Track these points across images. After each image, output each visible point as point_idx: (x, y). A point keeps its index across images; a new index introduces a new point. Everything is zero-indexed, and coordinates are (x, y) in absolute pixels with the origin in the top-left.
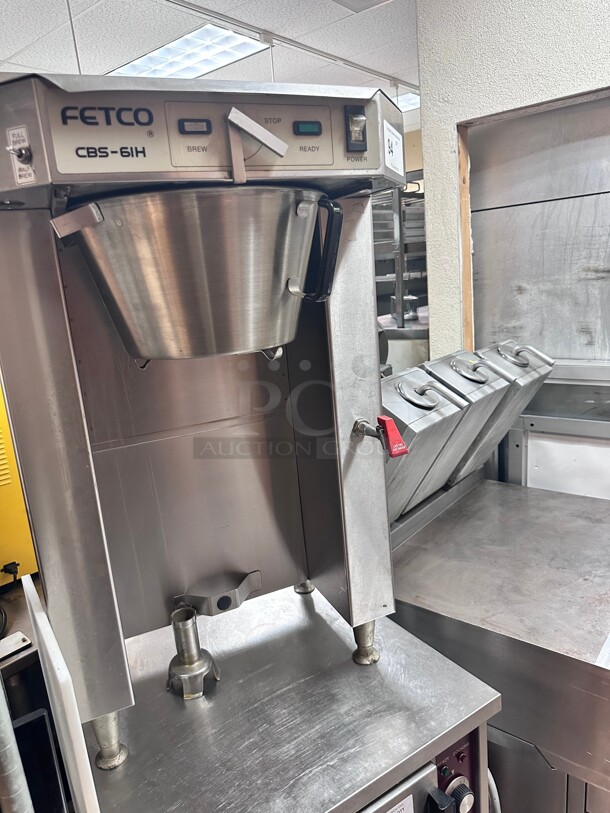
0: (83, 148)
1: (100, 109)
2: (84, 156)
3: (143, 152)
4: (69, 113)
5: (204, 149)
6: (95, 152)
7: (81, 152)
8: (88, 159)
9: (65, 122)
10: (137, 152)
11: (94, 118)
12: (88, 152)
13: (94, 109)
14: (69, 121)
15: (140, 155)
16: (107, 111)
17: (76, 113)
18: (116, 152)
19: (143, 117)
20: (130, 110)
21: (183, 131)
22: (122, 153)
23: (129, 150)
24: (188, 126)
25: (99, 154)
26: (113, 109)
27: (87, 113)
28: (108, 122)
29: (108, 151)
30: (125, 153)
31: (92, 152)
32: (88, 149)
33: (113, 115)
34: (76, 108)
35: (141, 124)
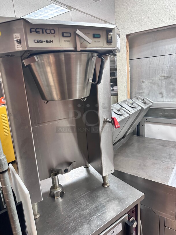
0: (36, 40)
1: (41, 29)
2: (36, 42)
3: (52, 41)
4: (32, 30)
5: (69, 41)
6: (39, 41)
8: (37, 43)
9: (31, 32)
10: (51, 41)
11: (39, 31)
12: (37, 41)
13: (39, 29)
14: (32, 32)
15: (52, 42)
16: (43, 29)
17: (34, 30)
18: (45, 41)
19: (53, 31)
20: (49, 29)
21: (63, 36)
22: (46, 41)
23: (48, 41)
24: (65, 34)
25: (40, 42)
26: (44, 29)
27: (37, 30)
28: (43, 33)
29: (43, 41)
30: (47, 42)
31: (38, 41)
32: (37, 40)
33: (44, 31)
34: (34, 28)
35: (52, 33)
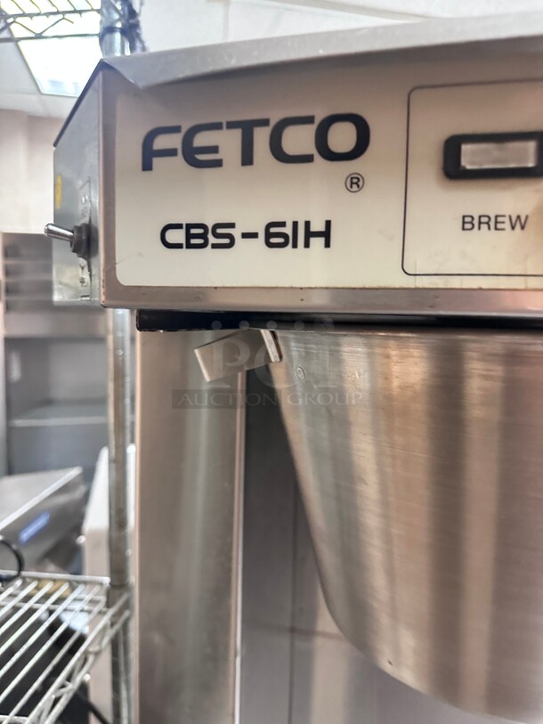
0: (179, 226)
1: (231, 125)
2: (179, 246)
3: (326, 235)
4: (161, 143)
5: (519, 223)
6: (204, 236)
7: (173, 237)
8: (184, 251)
9: (147, 166)
10: (309, 235)
11: (215, 149)
12: (189, 236)
13: (216, 126)
14: (156, 161)
15: (317, 243)
16: (247, 129)
17: (174, 141)
18: (255, 235)
19: (342, 137)
20: (308, 120)
21: (453, 170)
22: (268, 235)
23: (288, 230)
24: (471, 156)
25: (212, 240)
26: (265, 122)
27: (201, 140)
28: (247, 159)
29: (236, 233)
30: (276, 236)
31: (197, 236)
32: (189, 226)
33: (262, 137)
34: (176, 129)
35: (332, 156)
